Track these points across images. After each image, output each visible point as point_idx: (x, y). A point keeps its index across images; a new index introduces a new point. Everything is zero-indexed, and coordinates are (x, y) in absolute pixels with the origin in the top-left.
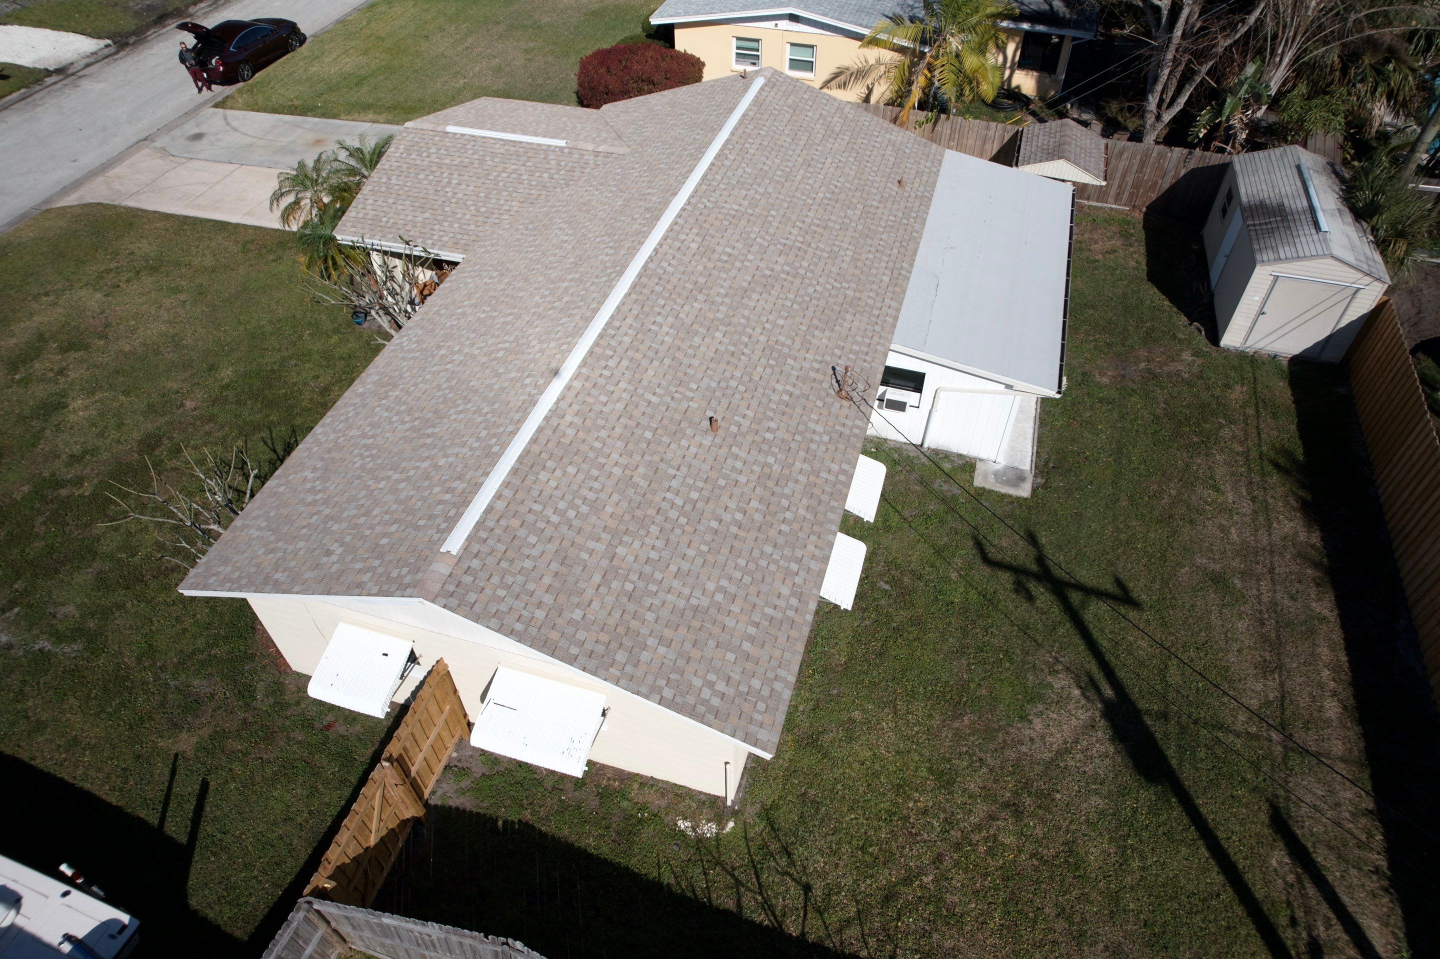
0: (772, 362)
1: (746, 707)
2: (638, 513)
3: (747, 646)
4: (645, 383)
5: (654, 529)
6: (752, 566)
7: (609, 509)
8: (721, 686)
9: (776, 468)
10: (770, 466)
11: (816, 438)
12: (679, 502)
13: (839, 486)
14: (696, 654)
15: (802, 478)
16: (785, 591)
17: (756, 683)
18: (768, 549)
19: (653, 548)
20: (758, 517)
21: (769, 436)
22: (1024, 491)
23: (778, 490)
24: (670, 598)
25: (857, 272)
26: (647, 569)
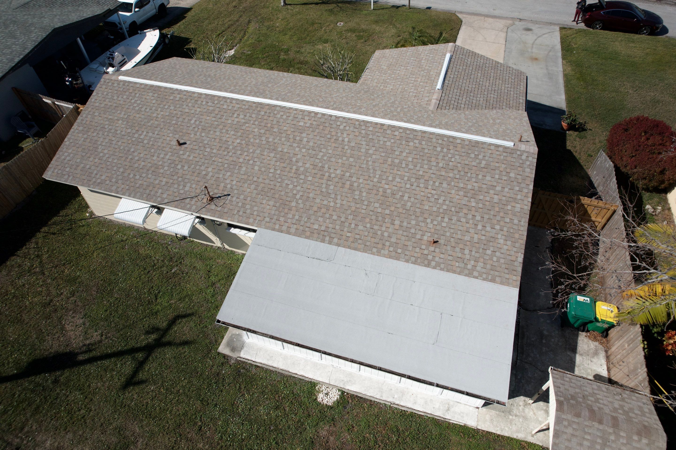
0: (226, 166)
1: (60, 167)
2: (136, 124)
3: (82, 165)
4: (201, 117)
5: (129, 130)
6: (114, 165)
7: (138, 116)
8: (68, 158)
9: (162, 171)
10: (163, 168)
11: (181, 187)
12: (142, 137)
13: (154, 198)
14: (80, 149)
15: (157, 182)
16: (103, 177)
17: (67, 169)
18: (121, 170)
19: (122, 131)
20: (136, 165)
21: (179, 167)
22: (223, 349)
23: (150, 172)
24: (101, 139)
25: (315, 209)
26: (113, 131)
